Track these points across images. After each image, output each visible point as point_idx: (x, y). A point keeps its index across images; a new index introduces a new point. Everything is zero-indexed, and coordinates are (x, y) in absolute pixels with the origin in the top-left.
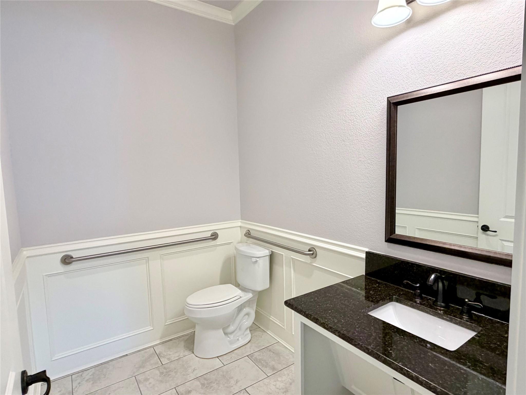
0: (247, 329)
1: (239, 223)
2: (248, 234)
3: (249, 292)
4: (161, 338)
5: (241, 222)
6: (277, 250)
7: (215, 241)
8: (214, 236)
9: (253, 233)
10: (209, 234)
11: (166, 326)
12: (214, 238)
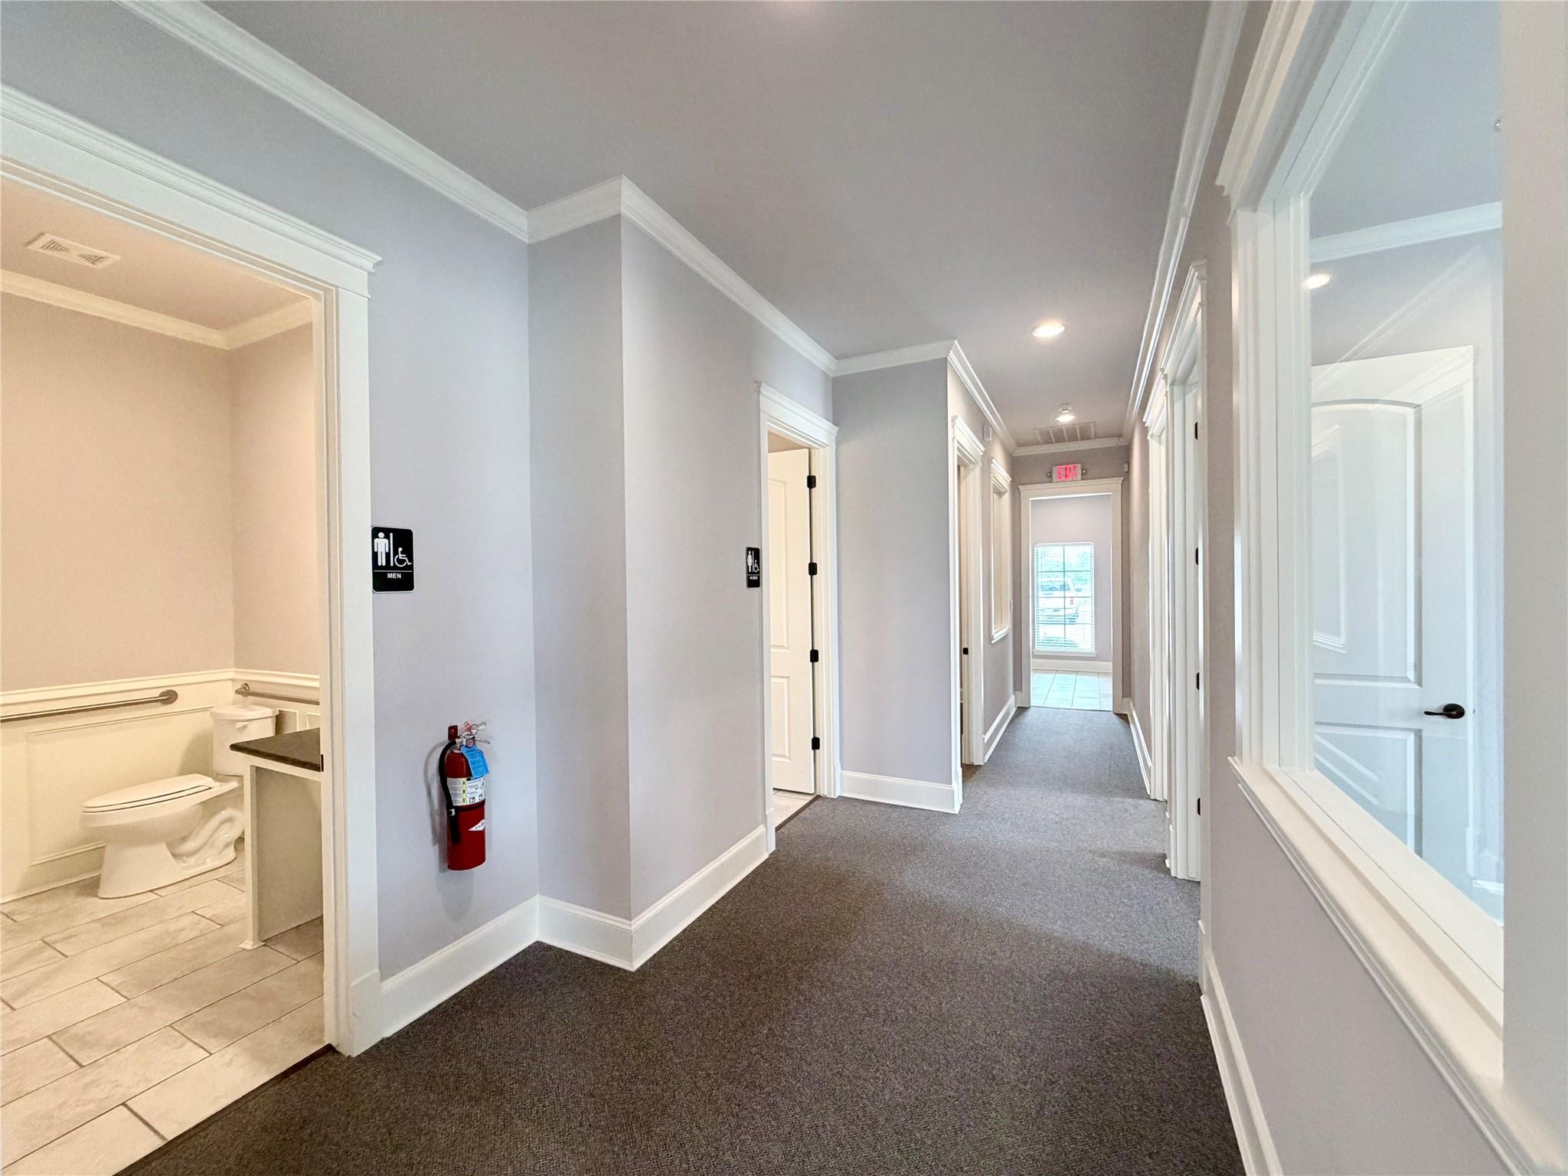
0: (227, 846)
1: (230, 674)
2: (245, 691)
3: (232, 781)
4: (18, 891)
5: (234, 671)
6: (288, 707)
7: (169, 706)
8: (169, 697)
9: (252, 688)
10: (156, 693)
11: (34, 868)
12: (167, 699)
